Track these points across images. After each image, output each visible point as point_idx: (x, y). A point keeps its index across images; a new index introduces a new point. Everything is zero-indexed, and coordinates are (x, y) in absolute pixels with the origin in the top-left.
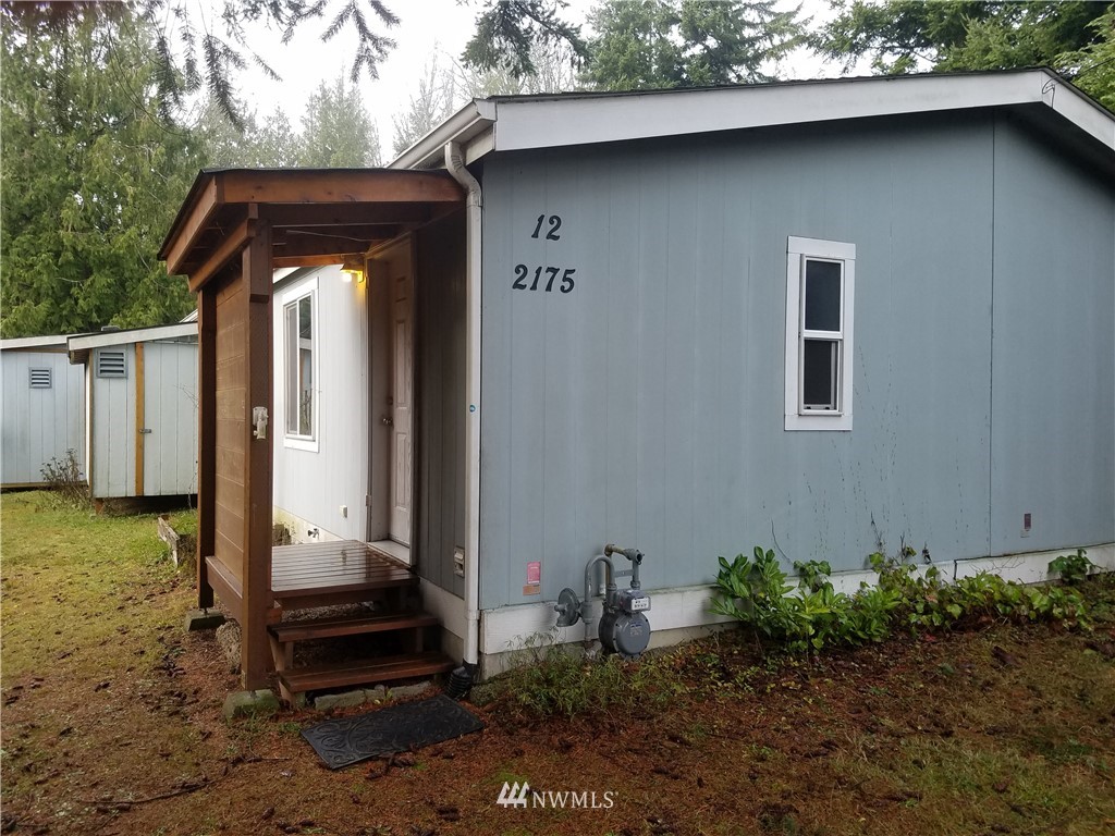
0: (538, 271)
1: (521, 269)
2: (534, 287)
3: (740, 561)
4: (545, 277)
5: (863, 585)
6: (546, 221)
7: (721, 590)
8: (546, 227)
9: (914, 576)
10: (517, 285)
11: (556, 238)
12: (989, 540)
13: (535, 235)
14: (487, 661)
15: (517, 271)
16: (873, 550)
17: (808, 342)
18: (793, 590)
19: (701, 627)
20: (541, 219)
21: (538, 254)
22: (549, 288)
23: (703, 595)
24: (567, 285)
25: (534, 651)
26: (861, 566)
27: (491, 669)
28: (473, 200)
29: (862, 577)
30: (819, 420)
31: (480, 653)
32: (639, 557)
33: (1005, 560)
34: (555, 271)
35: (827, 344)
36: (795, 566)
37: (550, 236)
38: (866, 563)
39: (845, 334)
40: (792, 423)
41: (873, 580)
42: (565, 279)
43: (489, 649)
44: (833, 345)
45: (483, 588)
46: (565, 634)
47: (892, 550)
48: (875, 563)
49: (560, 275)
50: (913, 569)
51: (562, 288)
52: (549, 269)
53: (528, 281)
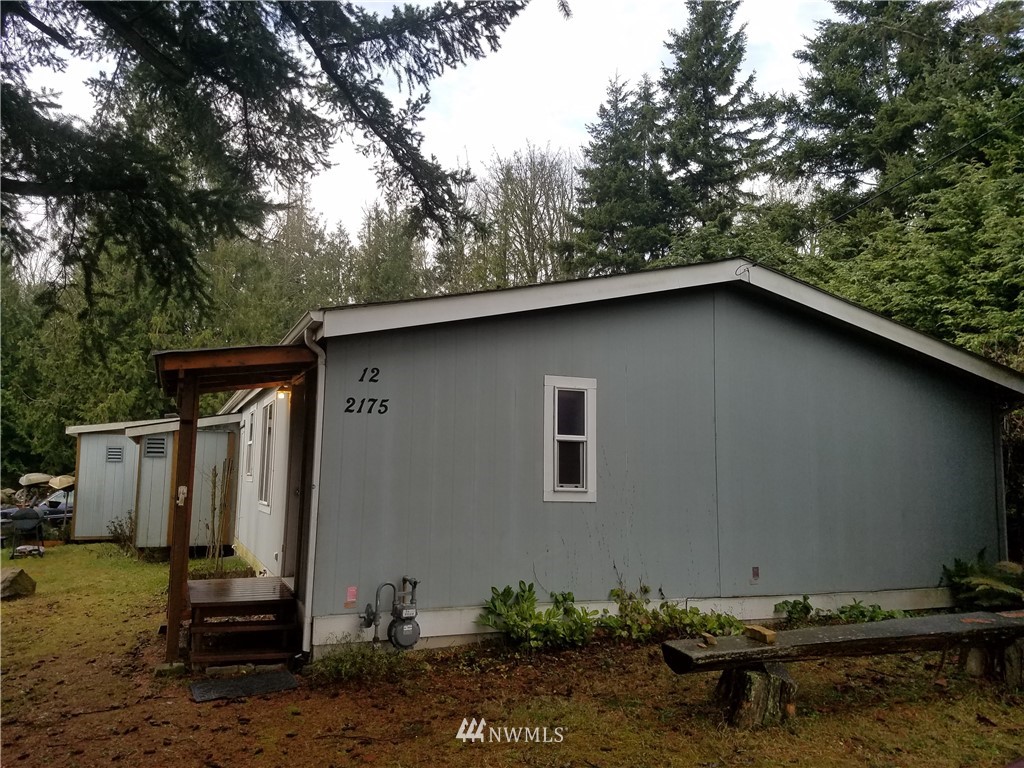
0: (363, 401)
1: (351, 401)
2: (359, 411)
3: (507, 592)
4: (367, 405)
5: (605, 611)
6: (369, 371)
7: (490, 610)
8: (369, 375)
9: (649, 608)
10: (347, 410)
11: (376, 381)
12: (719, 585)
13: (361, 380)
14: (315, 649)
15: (348, 401)
16: (616, 587)
17: (561, 443)
18: (542, 609)
19: (476, 635)
20: (365, 371)
21: (364, 391)
22: (370, 411)
23: (477, 612)
24: (383, 409)
25: (348, 644)
26: (606, 598)
27: (317, 655)
28: (321, 361)
29: (605, 606)
30: (569, 494)
31: (312, 646)
32: (415, 583)
33: (732, 600)
34: (374, 401)
35: (577, 444)
36: (552, 596)
37: (371, 380)
38: (610, 596)
39: (590, 437)
40: (548, 496)
41: (614, 610)
42: (381, 405)
43: (315, 643)
44: (581, 445)
45: (315, 602)
47: (632, 587)
48: (616, 595)
49: (378, 403)
50: (648, 602)
51: (379, 411)
52: (370, 400)
53: (356, 407)
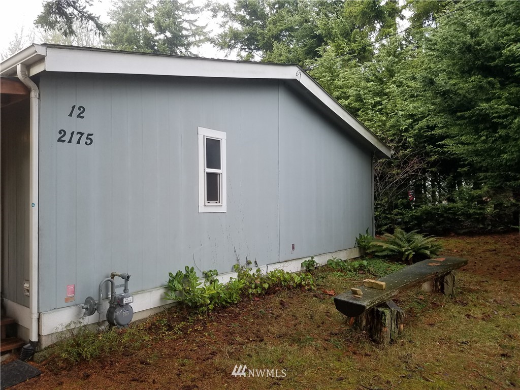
0: (72, 133)
1: (63, 132)
2: (70, 142)
3: (179, 273)
4: (76, 137)
5: (231, 278)
6: (76, 109)
7: (170, 288)
8: (76, 112)
9: (251, 273)
10: (60, 140)
11: (83, 117)
12: (279, 255)
13: (71, 115)
14: (43, 339)
15: (60, 133)
16: (235, 263)
17: (208, 174)
18: (202, 284)
20: (74, 107)
21: (73, 125)
22: (78, 142)
23: (161, 291)
24: (89, 141)
25: (71, 331)
26: (230, 270)
27: (45, 343)
28: (34, 95)
29: (230, 275)
30: (213, 208)
31: (39, 335)
32: (128, 277)
33: (285, 263)
34: (82, 134)
35: (216, 175)
36: (203, 273)
37: (79, 116)
38: (232, 269)
39: (223, 171)
40: (202, 209)
41: (235, 276)
42: (87, 138)
43: (44, 332)
44: (218, 175)
45: (41, 301)
46: (89, 320)
47: (243, 263)
48: (236, 268)
49: (84, 136)
50: (251, 269)
51: (86, 143)
52: (78, 133)
53: (67, 138)
